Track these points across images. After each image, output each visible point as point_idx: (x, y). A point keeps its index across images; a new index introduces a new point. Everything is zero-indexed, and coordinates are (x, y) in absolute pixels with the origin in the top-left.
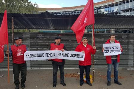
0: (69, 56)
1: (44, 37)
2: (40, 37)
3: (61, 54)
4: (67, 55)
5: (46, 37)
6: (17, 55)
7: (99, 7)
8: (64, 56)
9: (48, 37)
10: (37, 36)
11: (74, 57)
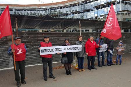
0: (72, 49)
1: (29, 36)
2: (25, 36)
3: (66, 49)
4: (70, 49)
5: (31, 36)
6: (17, 53)
7: (52, 8)
8: (69, 50)
9: (32, 36)
10: (22, 36)
11: (75, 49)
